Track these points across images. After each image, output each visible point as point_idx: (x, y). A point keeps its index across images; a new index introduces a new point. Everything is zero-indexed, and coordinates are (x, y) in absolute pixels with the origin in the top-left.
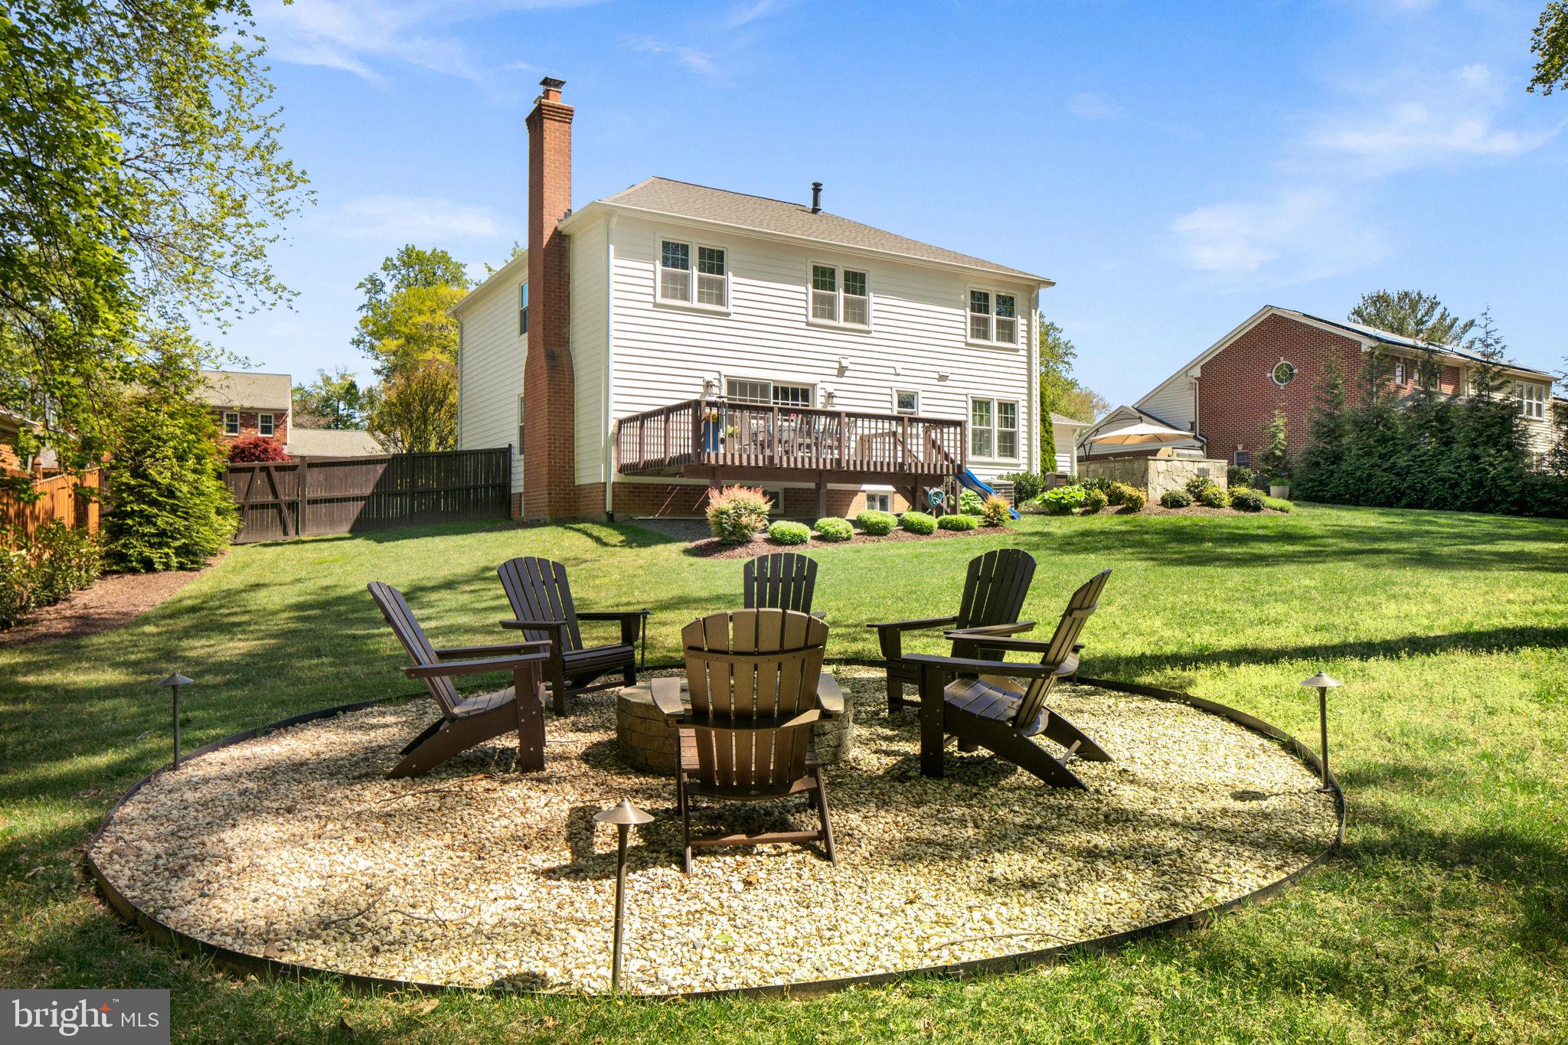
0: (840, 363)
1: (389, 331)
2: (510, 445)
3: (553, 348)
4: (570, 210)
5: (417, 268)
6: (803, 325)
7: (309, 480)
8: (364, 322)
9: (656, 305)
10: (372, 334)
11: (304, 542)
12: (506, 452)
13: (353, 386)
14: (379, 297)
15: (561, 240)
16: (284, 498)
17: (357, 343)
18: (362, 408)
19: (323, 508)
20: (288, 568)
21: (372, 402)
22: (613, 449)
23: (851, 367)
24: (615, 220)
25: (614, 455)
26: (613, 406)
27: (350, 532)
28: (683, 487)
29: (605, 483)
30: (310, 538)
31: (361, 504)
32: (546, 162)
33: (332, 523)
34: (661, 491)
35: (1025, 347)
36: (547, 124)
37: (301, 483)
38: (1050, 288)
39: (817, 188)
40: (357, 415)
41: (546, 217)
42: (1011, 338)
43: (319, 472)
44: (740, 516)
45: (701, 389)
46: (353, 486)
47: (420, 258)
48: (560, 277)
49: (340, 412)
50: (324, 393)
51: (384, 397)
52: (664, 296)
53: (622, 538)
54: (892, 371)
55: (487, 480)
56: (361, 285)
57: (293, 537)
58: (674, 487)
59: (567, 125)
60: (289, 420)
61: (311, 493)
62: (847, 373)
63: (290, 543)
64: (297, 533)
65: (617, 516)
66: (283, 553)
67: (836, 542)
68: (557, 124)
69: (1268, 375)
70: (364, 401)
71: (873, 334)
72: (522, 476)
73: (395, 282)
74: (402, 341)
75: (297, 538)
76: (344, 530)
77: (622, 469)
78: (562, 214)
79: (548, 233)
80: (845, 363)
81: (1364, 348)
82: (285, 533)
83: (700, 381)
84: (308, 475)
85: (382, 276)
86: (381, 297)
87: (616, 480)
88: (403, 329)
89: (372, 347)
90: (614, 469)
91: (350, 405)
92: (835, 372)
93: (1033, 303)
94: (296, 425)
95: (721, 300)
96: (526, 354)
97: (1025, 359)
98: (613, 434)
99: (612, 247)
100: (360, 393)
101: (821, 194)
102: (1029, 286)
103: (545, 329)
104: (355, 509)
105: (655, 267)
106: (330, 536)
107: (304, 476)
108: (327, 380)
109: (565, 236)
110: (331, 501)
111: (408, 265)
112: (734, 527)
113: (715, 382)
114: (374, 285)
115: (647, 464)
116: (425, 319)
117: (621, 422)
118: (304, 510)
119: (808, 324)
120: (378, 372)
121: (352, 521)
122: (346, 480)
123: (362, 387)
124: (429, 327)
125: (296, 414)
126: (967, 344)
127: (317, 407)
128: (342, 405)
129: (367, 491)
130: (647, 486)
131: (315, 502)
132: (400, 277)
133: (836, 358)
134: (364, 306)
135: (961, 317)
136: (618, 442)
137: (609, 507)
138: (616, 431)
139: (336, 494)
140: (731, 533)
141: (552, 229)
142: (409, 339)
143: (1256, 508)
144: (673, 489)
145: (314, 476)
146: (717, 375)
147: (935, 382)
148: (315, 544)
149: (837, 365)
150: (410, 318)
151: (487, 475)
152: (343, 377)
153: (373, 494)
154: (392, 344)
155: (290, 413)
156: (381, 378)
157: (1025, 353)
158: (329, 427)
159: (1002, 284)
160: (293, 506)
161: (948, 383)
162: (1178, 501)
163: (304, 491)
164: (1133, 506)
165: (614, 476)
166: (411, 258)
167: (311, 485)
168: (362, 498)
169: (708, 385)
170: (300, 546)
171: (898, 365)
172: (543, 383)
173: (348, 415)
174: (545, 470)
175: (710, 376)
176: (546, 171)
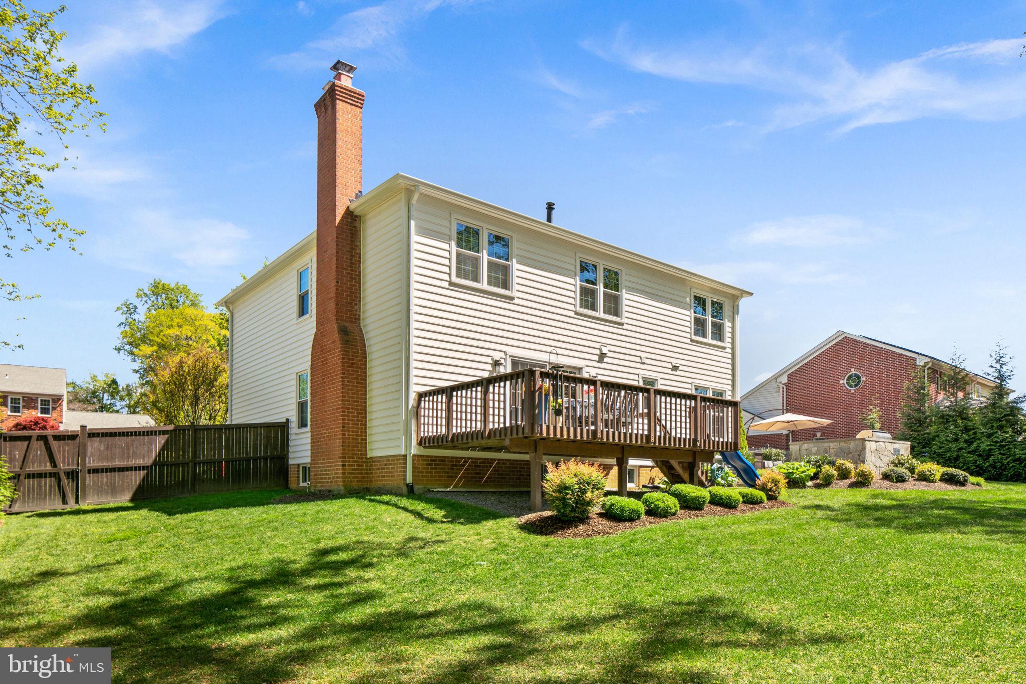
0: (600, 350)
1: (145, 339)
2: (288, 420)
3: (346, 324)
4: (361, 192)
5: (164, 296)
6: (572, 314)
7: (89, 449)
8: (125, 335)
9: (451, 284)
10: (130, 344)
11: (85, 512)
12: (283, 427)
13: (114, 382)
14: (134, 317)
15: (352, 219)
16: (63, 466)
17: (119, 350)
18: (122, 399)
19: (104, 478)
20: (69, 547)
21: (129, 395)
22: (414, 422)
23: (609, 354)
24: (416, 197)
25: (414, 428)
26: (413, 380)
27: (132, 500)
28: (475, 460)
29: (405, 456)
30: (91, 507)
31: (143, 473)
32: (339, 143)
33: (114, 490)
34: (455, 463)
35: (730, 345)
36: (340, 105)
37: (81, 453)
38: (750, 298)
39: (550, 207)
40: (118, 404)
41: (338, 195)
42: (721, 339)
43: (101, 442)
44: (584, 492)
45: (489, 367)
46: (135, 455)
47: (165, 289)
48: (352, 256)
49: (105, 402)
50: (91, 387)
51: (140, 390)
52: (458, 276)
53: (443, 513)
54: (638, 360)
55: (266, 452)
56: (118, 309)
57: (72, 505)
58: (467, 460)
59: (358, 110)
60: (65, 404)
61: (91, 463)
62: (606, 360)
63: (70, 513)
64: (77, 502)
65: (416, 487)
66: (63, 526)
67: (666, 517)
68: (349, 106)
69: (842, 382)
70: (123, 393)
71: (625, 326)
72: (309, 447)
73: (146, 306)
74: (155, 348)
75: (77, 507)
76: (124, 499)
77: (421, 442)
78: (354, 195)
79: (340, 212)
80: (605, 350)
81: (918, 363)
82: (64, 502)
83: (489, 360)
84: (89, 444)
85: (136, 302)
86: (135, 316)
87: (415, 453)
88: (156, 339)
89: (131, 353)
90: (414, 442)
91: (113, 397)
92: (597, 358)
93: (735, 310)
94: (69, 409)
95: (505, 285)
96: (314, 330)
97: (730, 356)
98: (413, 407)
99: (413, 223)
100: (120, 388)
101: (553, 212)
102: (733, 295)
103: (337, 305)
104: (136, 478)
105: (450, 246)
106: (112, 505)
107: (85, 446)
108: (94, 378)
109: (356, 216)
110: (113, 470)
111: (156, 294)
112: (576, 503)
113: (503, 361)
114: (130, 309)
115: (456, 436)
116: (174, 331)
117: (421, 396)
118: (84, 480)
119: (576, 313)
120: (136, 372)
121: (135, 488)
122: (128, 449)
123: (122, 384)
124: (177, 338)
125: (70, 402)
126: (692, 340)
127: (86, 397)
128: (106, 396)
129: (149, 461)
130: (443, 459)
131: (95, 471)
132: (149, 302)
133: (597, 345)
134: (122, 323)
135: (685, 317)
136: (417, 415)
137: (409, 480)
138: (415, 405)
139: (117, 463)
140: (573, 510)
141: (345, 209)
142: (161, 346)
143: (963, 483)
144: (466, 462)
145: (94, 446)
146: (503, 355)
147: (669, 371)
148: (98, 515)
149: (598, 352)
150: (161, 331)
151: (266, 447)
152: (107, 375)
153: (155, 463)
154: (147, 349)
155: (65, 398)
156: (138, 375)
157: (729, 351)
158: (96, 411)
159: (714, 291)
160: (73, 475)
161: (678, 373)
162: (901, 477)
163: (84, 460)
164: (863, 481)
165: (414, 450)
166: (158, 289)
167: (92, 455)
168: (144, 468)
169: (496, 363)
170: (82, 517)
171: (643, 355)
172: (335, 358)
173: (110, 404)
174: (338, 442)
175: (497, 356)
176: (339, 151)
